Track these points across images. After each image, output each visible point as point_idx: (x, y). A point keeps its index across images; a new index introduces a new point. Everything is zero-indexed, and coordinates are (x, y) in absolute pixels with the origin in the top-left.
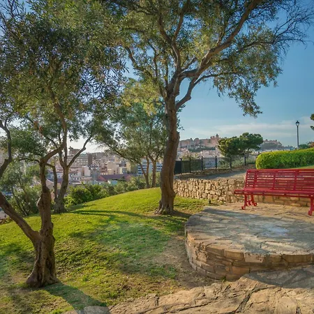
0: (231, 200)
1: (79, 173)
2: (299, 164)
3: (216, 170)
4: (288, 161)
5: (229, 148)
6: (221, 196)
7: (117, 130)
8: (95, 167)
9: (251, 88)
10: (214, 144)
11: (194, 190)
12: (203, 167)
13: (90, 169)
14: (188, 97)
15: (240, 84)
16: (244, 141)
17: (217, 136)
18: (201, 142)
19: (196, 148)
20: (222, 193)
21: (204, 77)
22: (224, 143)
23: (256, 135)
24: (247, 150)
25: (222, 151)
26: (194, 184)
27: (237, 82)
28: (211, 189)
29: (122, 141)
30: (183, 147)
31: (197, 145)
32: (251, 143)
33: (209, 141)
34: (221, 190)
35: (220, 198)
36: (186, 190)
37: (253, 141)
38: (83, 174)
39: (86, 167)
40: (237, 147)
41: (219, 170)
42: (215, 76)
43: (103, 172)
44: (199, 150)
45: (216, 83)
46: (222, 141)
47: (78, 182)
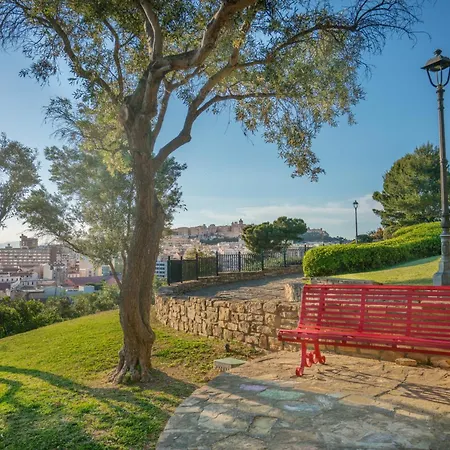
0: (268, 344)
1: (35, 275)
2: (370, 265)
3: (239, 274)
4: (354, 261)
5: (258, 239)
6: (249, 333)
7: (70, 206)
8: (59, 265)
9: (307, 124)
10: (237, 233)
11: (198, 320)
12: (218, 269)
13: (52, 268)
14: (184, 137)
15: (286, 118)
16: (280, 229)
17: (241, 221)
18: (219, 230)
19: (212, 238)
20: (252, 330)
21: (218, 98)
22: (251, 232)
23: (297, 220)
24: (283, 242)
25: (248, 243)
26: (198, 307)
27: (281, 114)
28: (230, 320)
29: (78, 226)
30: (193, 238)
31: (212, 234)
32: (289, 232)
33: (230, 229)
34: (250, 322)
35: (248, 339)
36: (184, 319)
37: (293, 230)
38: (41, 276)
39: (46, 267)
40: (269, 238)
41: (245, 274)
42: (240, 97)
43: (73, 273)
44: (215, 242)
45: (240, 115)
46: (249, 229)
47: (32, 288)
